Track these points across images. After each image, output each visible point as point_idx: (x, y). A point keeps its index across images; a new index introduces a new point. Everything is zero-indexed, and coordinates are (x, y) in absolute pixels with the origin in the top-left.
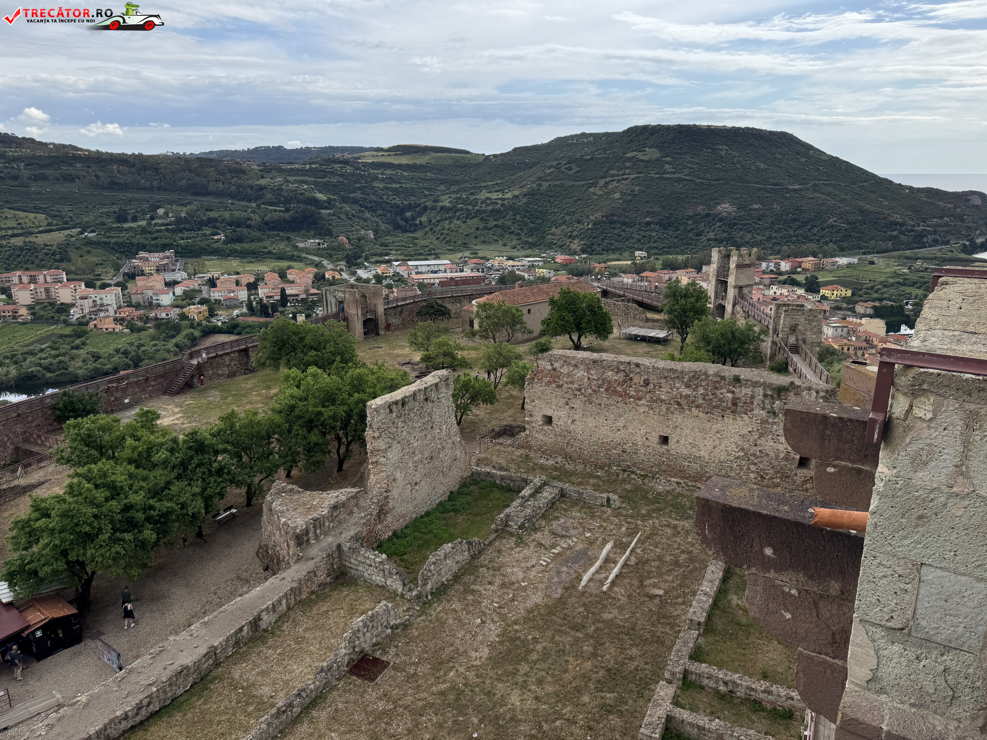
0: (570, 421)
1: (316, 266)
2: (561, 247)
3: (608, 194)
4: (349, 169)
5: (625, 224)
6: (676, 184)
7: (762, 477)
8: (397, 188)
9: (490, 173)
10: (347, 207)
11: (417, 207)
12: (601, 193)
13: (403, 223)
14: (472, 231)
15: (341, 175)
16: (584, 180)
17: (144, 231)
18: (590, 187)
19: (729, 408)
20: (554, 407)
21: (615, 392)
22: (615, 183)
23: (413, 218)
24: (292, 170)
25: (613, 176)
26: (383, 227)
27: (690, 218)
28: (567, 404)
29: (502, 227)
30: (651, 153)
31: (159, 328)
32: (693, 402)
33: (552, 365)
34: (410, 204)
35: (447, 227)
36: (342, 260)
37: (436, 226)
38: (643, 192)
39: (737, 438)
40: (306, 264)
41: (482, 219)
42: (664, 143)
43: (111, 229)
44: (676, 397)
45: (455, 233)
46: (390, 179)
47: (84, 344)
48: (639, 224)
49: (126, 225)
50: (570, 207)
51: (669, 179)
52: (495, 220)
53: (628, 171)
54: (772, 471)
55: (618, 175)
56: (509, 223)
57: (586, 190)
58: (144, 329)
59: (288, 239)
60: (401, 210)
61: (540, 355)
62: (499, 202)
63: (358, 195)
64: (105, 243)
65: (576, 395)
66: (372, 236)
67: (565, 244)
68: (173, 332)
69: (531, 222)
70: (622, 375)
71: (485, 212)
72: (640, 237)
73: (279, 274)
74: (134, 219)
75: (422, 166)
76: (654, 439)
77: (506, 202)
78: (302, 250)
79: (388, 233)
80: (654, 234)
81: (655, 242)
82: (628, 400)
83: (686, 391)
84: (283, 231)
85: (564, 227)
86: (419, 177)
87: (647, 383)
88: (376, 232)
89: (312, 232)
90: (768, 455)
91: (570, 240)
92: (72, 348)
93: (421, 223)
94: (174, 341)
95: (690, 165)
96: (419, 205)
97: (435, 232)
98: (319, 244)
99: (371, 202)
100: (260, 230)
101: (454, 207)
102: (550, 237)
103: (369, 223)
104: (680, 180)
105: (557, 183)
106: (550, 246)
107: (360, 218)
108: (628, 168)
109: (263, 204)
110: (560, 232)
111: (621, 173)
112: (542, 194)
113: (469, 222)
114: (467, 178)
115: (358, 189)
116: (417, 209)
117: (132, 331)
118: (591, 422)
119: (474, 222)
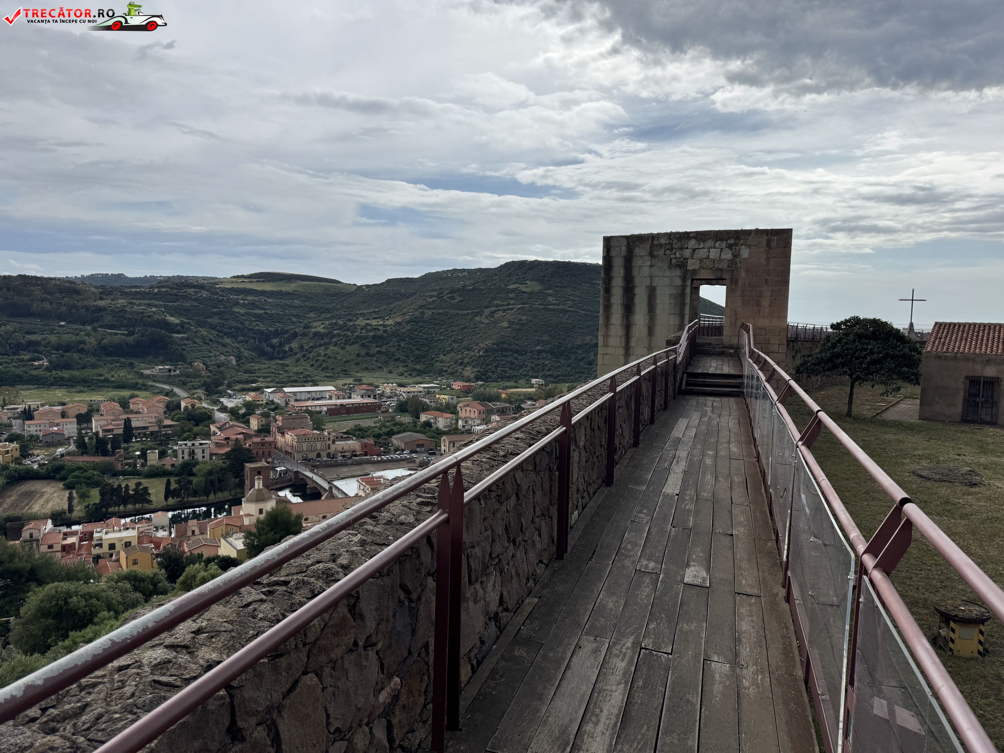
1: (167, 395)
2: (452, 374)
3: (495, 322)
4: (205, 294)
5: (517, 352)
6: (561, 315)
8: (261, 314)
9: (363, 302)
10: (204, 332)
11: (284, 333)
12: (487, 321)
13: (269, 349)
14: (352, 357)
15: (196, 300)
16: (469, 309)
18: (476, 316)
22: (501, 313)
23: (281, 345)
25: (497, 306)
26: (246, 353)
27: (580, 347)
29: (386, 353)
30: (532, 286)
34: (277, 331)
35: (323, 353)
36: (199, 387)
37: (310, 352)
38: (531, 321)
40: (154, 394)
41: (363, 345)
42: (544, 277)
45: (333, 360)
46: (253, 305)
48: (531, 352)
50: (456, 335)
51: (553, 310)
52: (377, 346)
53: (512, 302)
55: (503, 305)
56: (393, 350)
57: (472, 319)
59: (131, 365)
60: (266, 337)
62: (381, 328)
63: (215, 320)
66: (234, 362)
67: (457, 372)
69: (417, 349)
71: (366, 338)
72: (533, 365)
73: (119, 403)
75: (288, 294)
77: (388, 328)
78: (148, 377)
79: (253, 360)
80: (547, 362)
81: (549, 370)
84: (124, 356)
85: (453, 354)
86: (286, 304)
88: (239, 358)
89: (161, 358)
91: (462, 367)
93: (291, 349)
95: (572, 298)
96: (287, 331)
97: (308, 358)
98: (170, 370)
99: (230, 328)
100: (95, 355)
101: (329, 333)
102: (438, 364)
103: (229, 349)
104: (564, 311)
105: (441, 311)
106: (441, 373)
107: (218, 343)
108: (512, 299)
109: (101, 326)
110: (448, 360)
111: (506, 303)
112: (426, 321)
113: (348, 348)
114: (339, 307)
115: (215, 314)
116: (286, 336)
119: (355, 348)
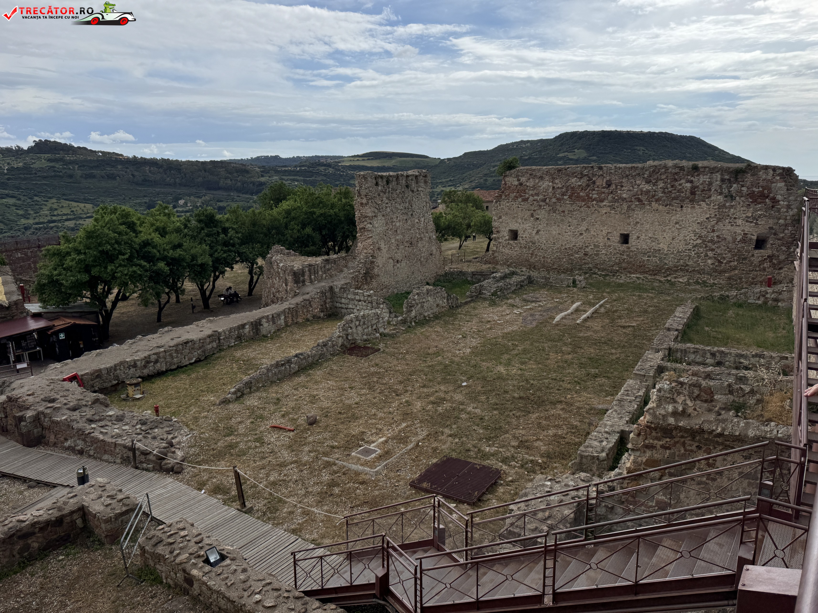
0: (535, 232)
4: (331, 170)
7: (720, 262)
9: (445, 172)
15: (325, 175)
19: (688, 198)
20: (520, 220)
21: (579, 197)
24: (286, 171)
28: (532, 215)
30: (580, 153)
32: (653, 196)
33: (519, 180)
39: (696, 227)
42: (590, 145)
44: (637, 194)
54: (729, 255)
61: (508, 172)
65: (540, 206)
70: (586, 178)
75: (389, 168)
76: (616, 238)
82: (590, 204)
83: (647, 187)
87: (609, 184)
90: (725, 239)
118: (555, 231)
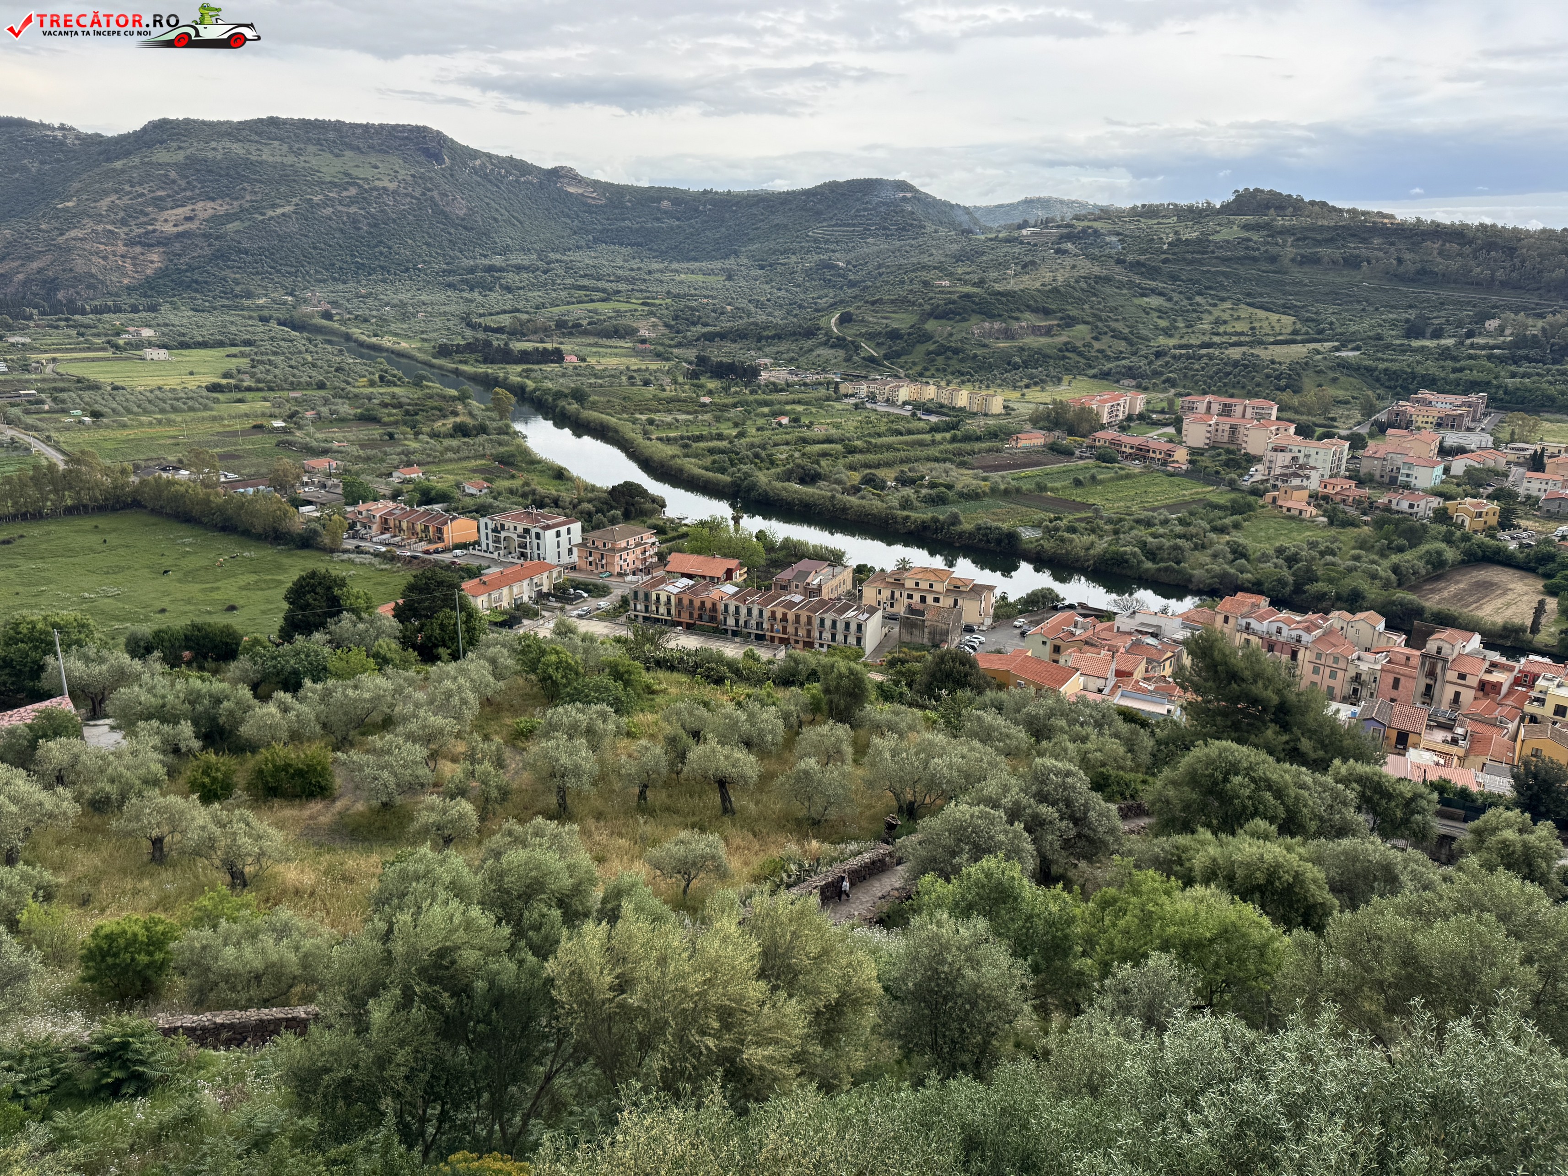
17: (1445, 354)
31: (1381, 528)
43: (1388, 347)
47: (1237, 526)
49: (1416, 343)
58: (1353, 523)
64: (1368, 369)
68: (1402, 542)
74: (1437, 334)
92: (1214, 529)
94: (1395, 558)
117: (1331, 523)
